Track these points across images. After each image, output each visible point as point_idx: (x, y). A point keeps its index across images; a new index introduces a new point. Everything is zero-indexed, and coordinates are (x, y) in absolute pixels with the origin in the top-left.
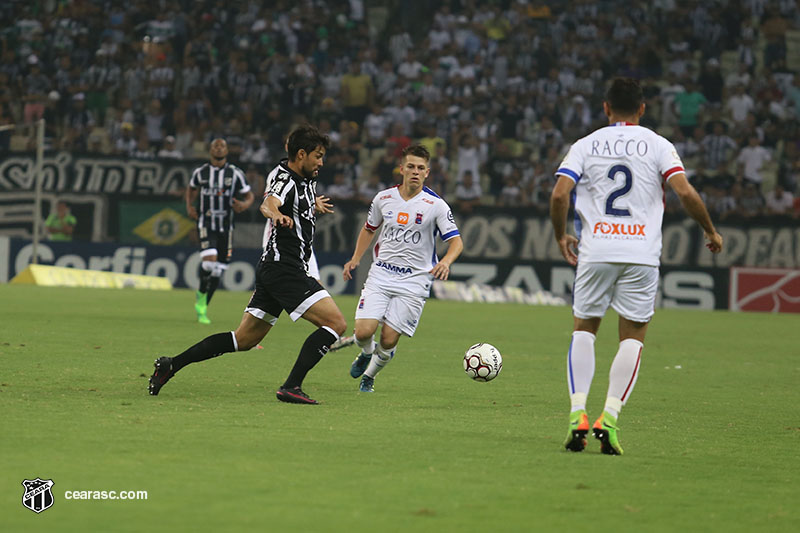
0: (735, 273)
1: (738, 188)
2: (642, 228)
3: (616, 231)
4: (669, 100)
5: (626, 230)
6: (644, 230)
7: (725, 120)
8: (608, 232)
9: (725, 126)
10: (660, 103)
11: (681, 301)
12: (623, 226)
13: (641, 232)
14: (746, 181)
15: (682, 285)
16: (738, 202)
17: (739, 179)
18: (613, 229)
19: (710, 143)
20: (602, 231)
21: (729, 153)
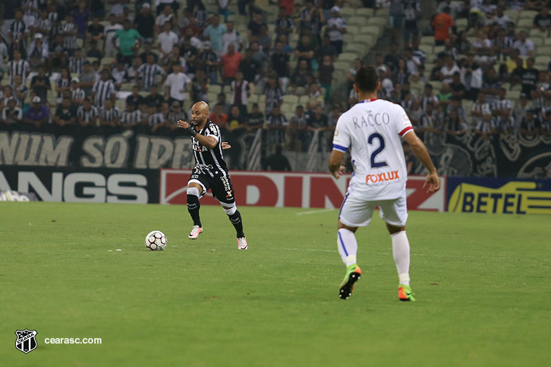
0: (164, 173)
1: (166, 105)
2: (396, 173)
3: (381, 179)
4: (112, 35)
5: (387, 177)
6: (398, 174)
7: (155, 51)
8: (376, 181)
9: (156, 57)
10: (104, 38)
11: (121, 197)
12: (384, 174)
13: (397, 177)
14: (172, 100)
15: (122, 184)
16: (166, 117)
17: (166, 98)
18: (378, 178)
19: (144, 70)
20: (372, 181)
21: (159, 78)
